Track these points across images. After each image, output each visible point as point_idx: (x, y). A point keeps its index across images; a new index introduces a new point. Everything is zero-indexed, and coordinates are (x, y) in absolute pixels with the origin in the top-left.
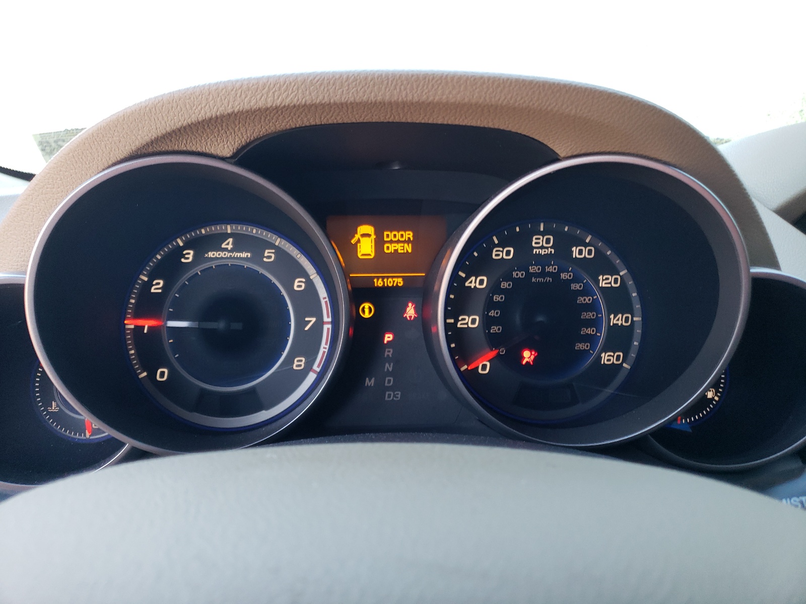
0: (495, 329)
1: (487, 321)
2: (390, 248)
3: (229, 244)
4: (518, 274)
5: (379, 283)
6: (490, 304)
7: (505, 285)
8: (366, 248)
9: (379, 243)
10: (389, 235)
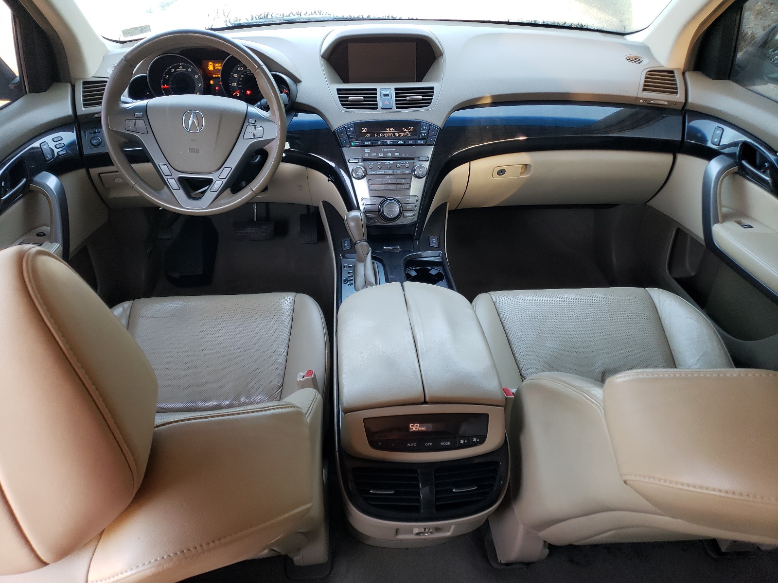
0: (240, 86)
1: (238, 85)
2: (216, 68)
3: (181, 67)
4: (245, 74)
5: (214, 76)
6: (239, 81)
7: (242, 76)
8: (211, 68)
9: (214, 66)
10: (216, 65)
